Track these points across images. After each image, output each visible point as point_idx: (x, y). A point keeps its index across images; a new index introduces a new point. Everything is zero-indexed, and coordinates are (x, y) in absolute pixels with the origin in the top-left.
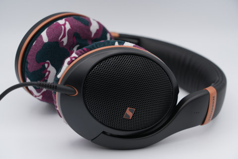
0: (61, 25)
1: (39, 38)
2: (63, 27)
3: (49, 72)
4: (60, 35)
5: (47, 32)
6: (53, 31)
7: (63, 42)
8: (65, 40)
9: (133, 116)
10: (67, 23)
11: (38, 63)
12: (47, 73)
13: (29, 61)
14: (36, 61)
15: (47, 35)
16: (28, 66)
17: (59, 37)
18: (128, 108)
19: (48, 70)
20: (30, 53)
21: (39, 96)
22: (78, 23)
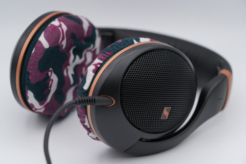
0: (58, 27)
1: (37, 45)
2: (60, 28)
3: (52, 80)
4: (60, 37)
5: (45, 37)
6: (52, 34)
7: (62, 45)
8: (64, 43)
9: (169, 116)
10: (62, 23)
11: (42, 72)
12: (51, 82)
13: (30, 72)
14: (40, 70)
15: (46, 40)
16: (30, 77)
17: (59, 40)
18: (165, 108)
19: (51, 78)
20: (30, 63)
21: (40, 109)
22: (72, 22)
